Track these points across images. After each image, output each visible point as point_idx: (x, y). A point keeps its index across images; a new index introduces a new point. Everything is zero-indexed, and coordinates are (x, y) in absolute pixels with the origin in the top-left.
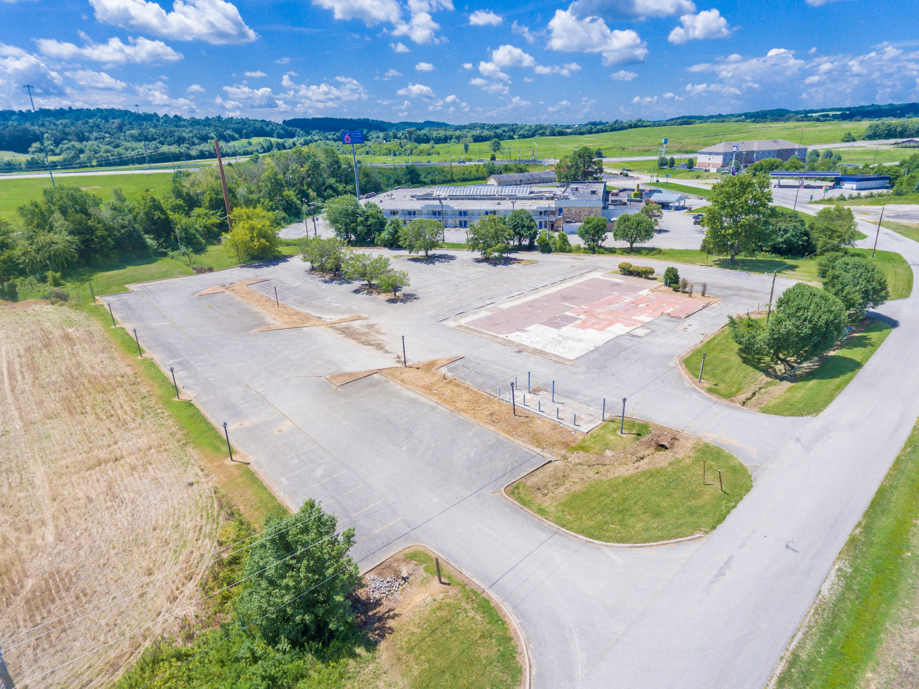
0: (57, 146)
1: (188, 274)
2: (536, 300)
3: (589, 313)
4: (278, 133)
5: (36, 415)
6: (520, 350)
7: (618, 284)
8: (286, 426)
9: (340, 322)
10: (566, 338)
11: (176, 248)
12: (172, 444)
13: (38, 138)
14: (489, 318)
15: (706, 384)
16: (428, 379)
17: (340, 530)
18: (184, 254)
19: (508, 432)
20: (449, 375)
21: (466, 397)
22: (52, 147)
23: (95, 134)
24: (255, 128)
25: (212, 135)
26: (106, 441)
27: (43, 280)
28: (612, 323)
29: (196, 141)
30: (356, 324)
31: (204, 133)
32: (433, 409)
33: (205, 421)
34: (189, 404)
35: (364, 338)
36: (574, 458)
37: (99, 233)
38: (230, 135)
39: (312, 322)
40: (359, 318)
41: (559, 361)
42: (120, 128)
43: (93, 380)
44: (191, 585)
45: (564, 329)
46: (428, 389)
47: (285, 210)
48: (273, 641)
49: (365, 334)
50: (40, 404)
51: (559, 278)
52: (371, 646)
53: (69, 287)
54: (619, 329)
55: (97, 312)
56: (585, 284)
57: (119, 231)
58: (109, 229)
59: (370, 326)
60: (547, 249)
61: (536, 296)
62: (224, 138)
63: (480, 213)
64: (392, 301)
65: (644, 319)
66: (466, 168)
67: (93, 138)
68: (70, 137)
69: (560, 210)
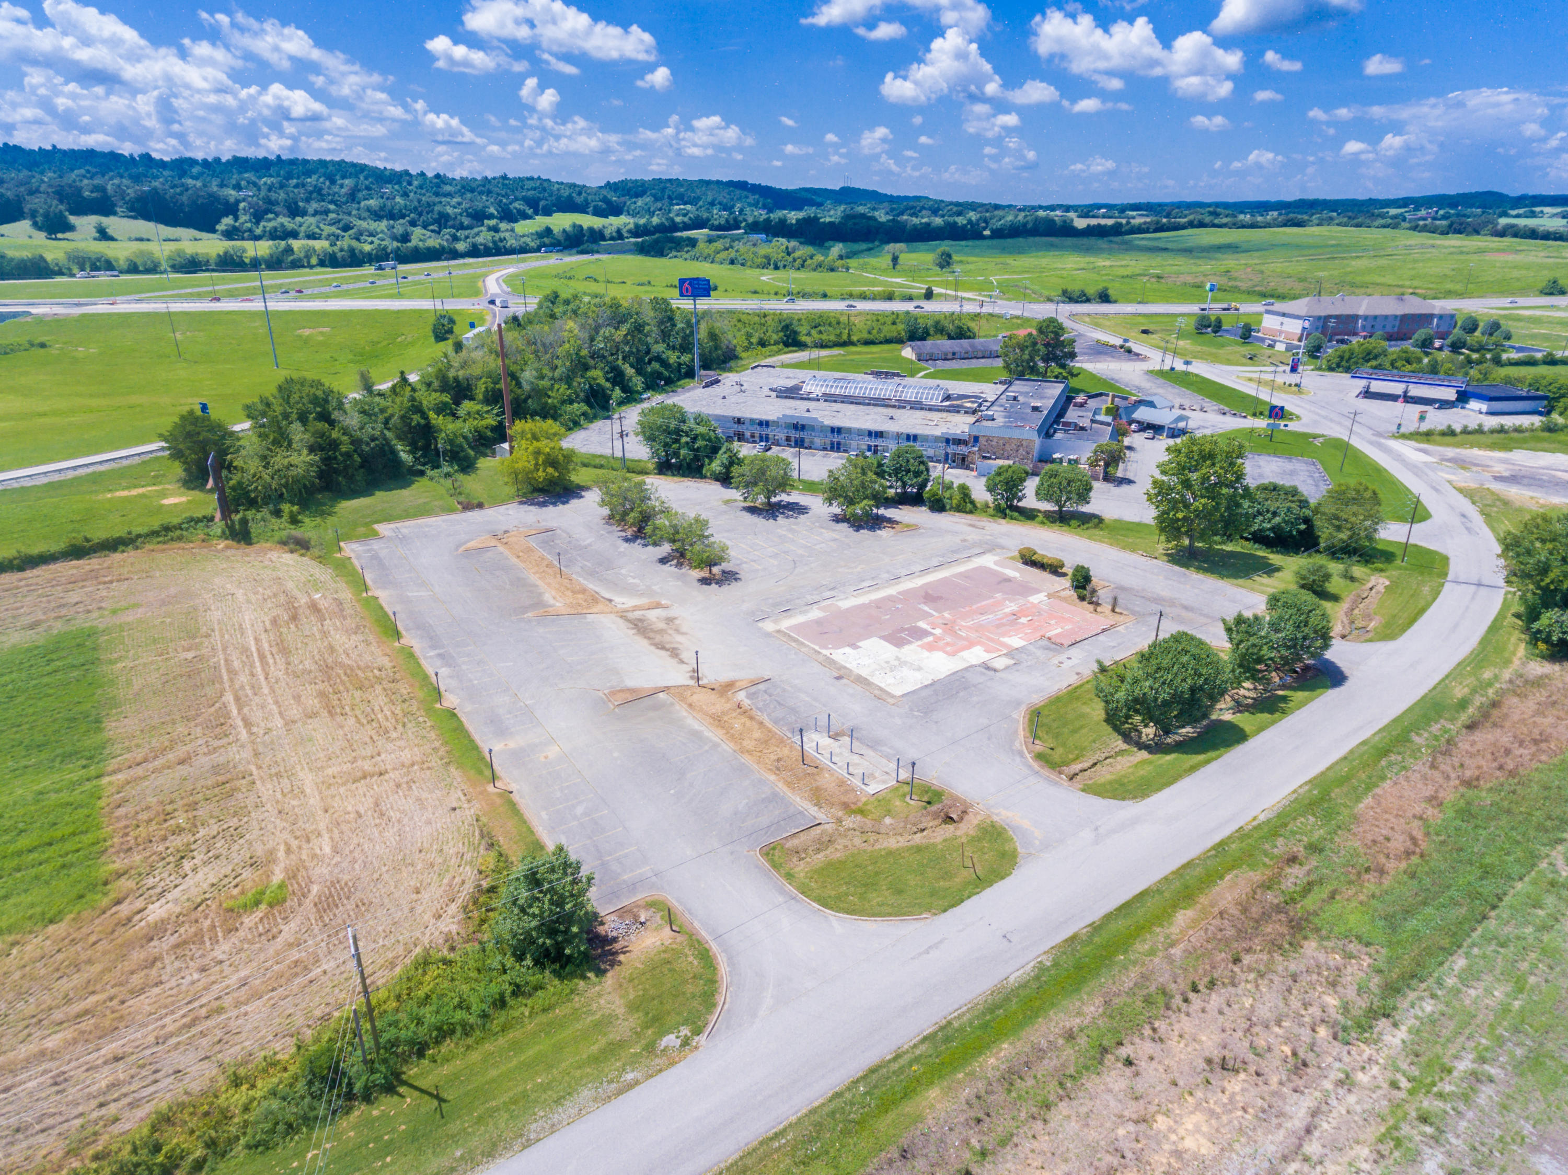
0: (257, 223)
1: (452, 511)
2: (890, 598)
3: (948, 627)
4: (595, 207)
5: (295, 712)
6: (842, 675)
7: (1008, 580)
8: (553, 752)
9: (635, 608)
10: (902, 663)
11: (437, 466)
12: (435, 762)
13: (232, 209)
14: (818, 622)
15: (1039, 747)
16: (719, 705)
17: (584, 872)
18: (448, 475)
19: (789, 784)
20: (746, 703)
21: (757, 734)
22: (250, 225)
23: (314, 206)
24: (559, 198)
25: (492, 210)
26: (369, 751)
27: (278, 513)
28: (971, 645)
29: (466, 221)
30: (652, 615)
31: (479, 205)
32: (715, 746)
33: (468, 736)
34: (452, 714)
35: (658, 638)
36: (850, 822)
37: (344, 449)
38: (519, 211)
39: (600, 607)
40: (658, 606)
41: (881, 695)
42: (352, 196)
43: (350, 672)
44: (453, 908)
45: (907, 649)
46: (718, 720)
47: (587, 402)
48: (520, 958)
49: (661, 632)
50: (297, 698)
51: (935, 562)
52: (601, 973)
53: (309, 528)
54: (976, 655)
55: (344, 568)
56: (965, 576)
57: (368, 444)
58: (356, 442)
59: (670, 620)
60: (938, 506)
61: (892, 591)
62: (509, 216)
63: (860, 432)
64: (705, 581)
65: (1016, 642)
66: (877, 317)
67: (311, 211)
68: (277, 209)
69: (976, 439)
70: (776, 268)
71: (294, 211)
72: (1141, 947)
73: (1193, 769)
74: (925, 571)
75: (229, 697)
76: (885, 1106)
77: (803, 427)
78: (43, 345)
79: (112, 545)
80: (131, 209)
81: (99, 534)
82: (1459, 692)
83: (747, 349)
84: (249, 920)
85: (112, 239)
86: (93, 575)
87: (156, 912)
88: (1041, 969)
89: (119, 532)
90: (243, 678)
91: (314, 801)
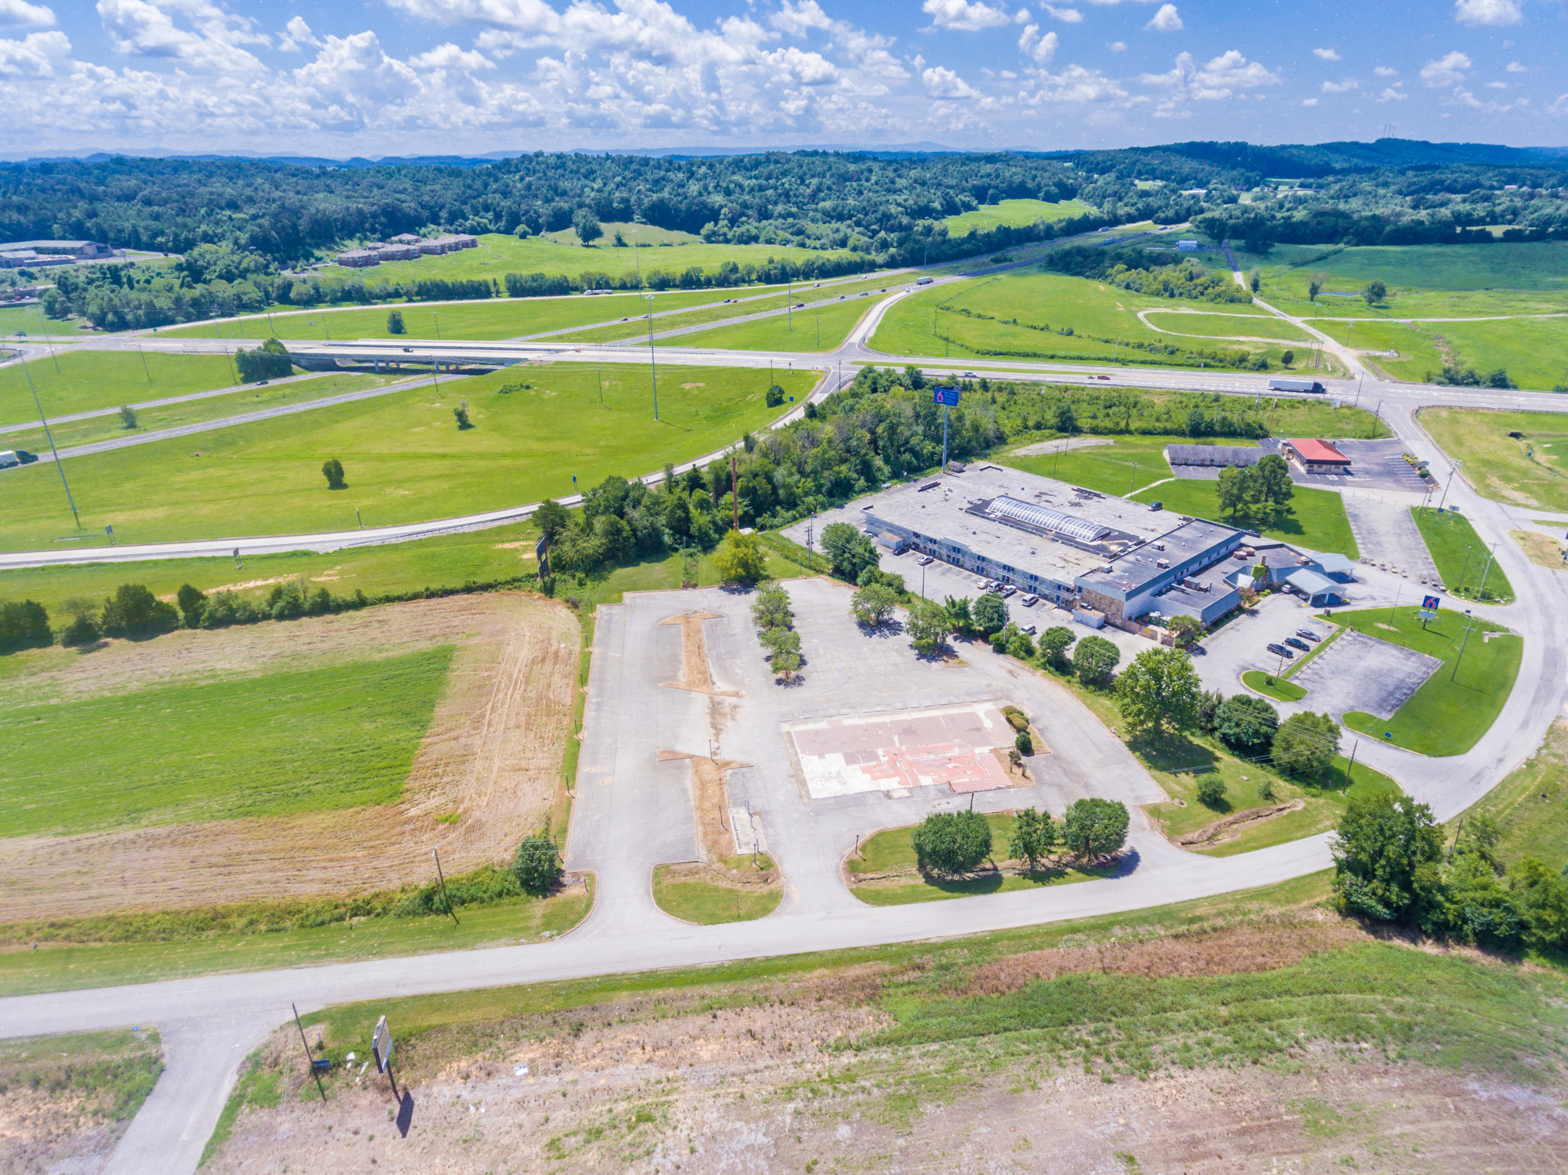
0: (731, 228)
1: (676, 587)
2: (880, 726)
3: (895, 757)
4: (1047, 193)
5: (512, 723)
6: (795, 775)
7: (980, 729)
8: (608, 780)
9: (723, 693)
10: (838, 776)
11: (687, 546)
12: (553, 771)
13: (714, 215)
14: (818, 732)
15: (857, 856)
16: (711, 775)
18: (691, 555)
19: (704, 835)
20: (727, 777)
21: (715, 800)
22: (726, 230)
23: (780, 208)
24: (1010, 184)
25: (937, 205)
26: (530, 755)
27: (573, 578)
28: (897, 773)
30: (729, 701)
31: (923, 201)
32: (687, 800)
33: (577, 759)
34: (578, 743)
35: (718, 719)
36: (717, 866)
37: (625, 534)
38: (963, 203)
39: (704, 687)
40: (736, 694)
41: (803, 795)
42: (814, 197)
43: (549, 703)
45: (853, 766)
46: (702, 785)
47: (828, 493)
49: (723, 715)
50: (518, 714)
51: (944, 701)
52: (549, 896)
53: (586, 591)
54: (890, 783)
55: (587, 626)
56: (951, 718)
57: (642, 531)
58: (635, 529)
59: (735, 707)
60: (1000, 649)
61: (887, 719)
62: (952, 209)
63: (998, 565)
64: (779, 682)
65: (926, 780)
66: (1181, 397)
67: (776, 213)
68: (750, 212)
69: (1080, 590)
70: (1172, 295)
71: (764, 215)
72: (781, 976)
73: (933, 899)
74: (928, 708)
75: (489, 706)
76: (601, 990)
77: (959, 551)
78: (528, 387)
79: (486, 588)
80: (644, 216)
81: (481, 580)
82: (1199, 912)
83: (1018, 433)
84: (441, 827)
85: (625, 245)
86: (468, 608)
87: (413, 812)
88: (721, 966)
89: (491, 580)
90: (501, 695)
91: (493, 777)
